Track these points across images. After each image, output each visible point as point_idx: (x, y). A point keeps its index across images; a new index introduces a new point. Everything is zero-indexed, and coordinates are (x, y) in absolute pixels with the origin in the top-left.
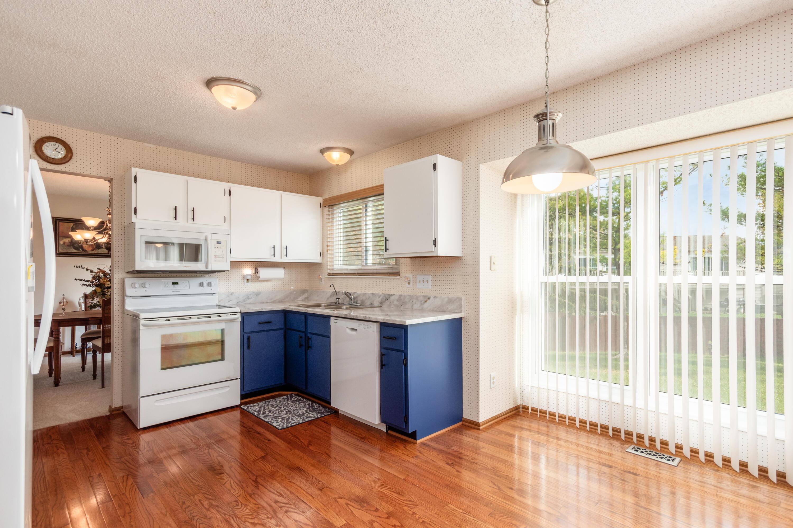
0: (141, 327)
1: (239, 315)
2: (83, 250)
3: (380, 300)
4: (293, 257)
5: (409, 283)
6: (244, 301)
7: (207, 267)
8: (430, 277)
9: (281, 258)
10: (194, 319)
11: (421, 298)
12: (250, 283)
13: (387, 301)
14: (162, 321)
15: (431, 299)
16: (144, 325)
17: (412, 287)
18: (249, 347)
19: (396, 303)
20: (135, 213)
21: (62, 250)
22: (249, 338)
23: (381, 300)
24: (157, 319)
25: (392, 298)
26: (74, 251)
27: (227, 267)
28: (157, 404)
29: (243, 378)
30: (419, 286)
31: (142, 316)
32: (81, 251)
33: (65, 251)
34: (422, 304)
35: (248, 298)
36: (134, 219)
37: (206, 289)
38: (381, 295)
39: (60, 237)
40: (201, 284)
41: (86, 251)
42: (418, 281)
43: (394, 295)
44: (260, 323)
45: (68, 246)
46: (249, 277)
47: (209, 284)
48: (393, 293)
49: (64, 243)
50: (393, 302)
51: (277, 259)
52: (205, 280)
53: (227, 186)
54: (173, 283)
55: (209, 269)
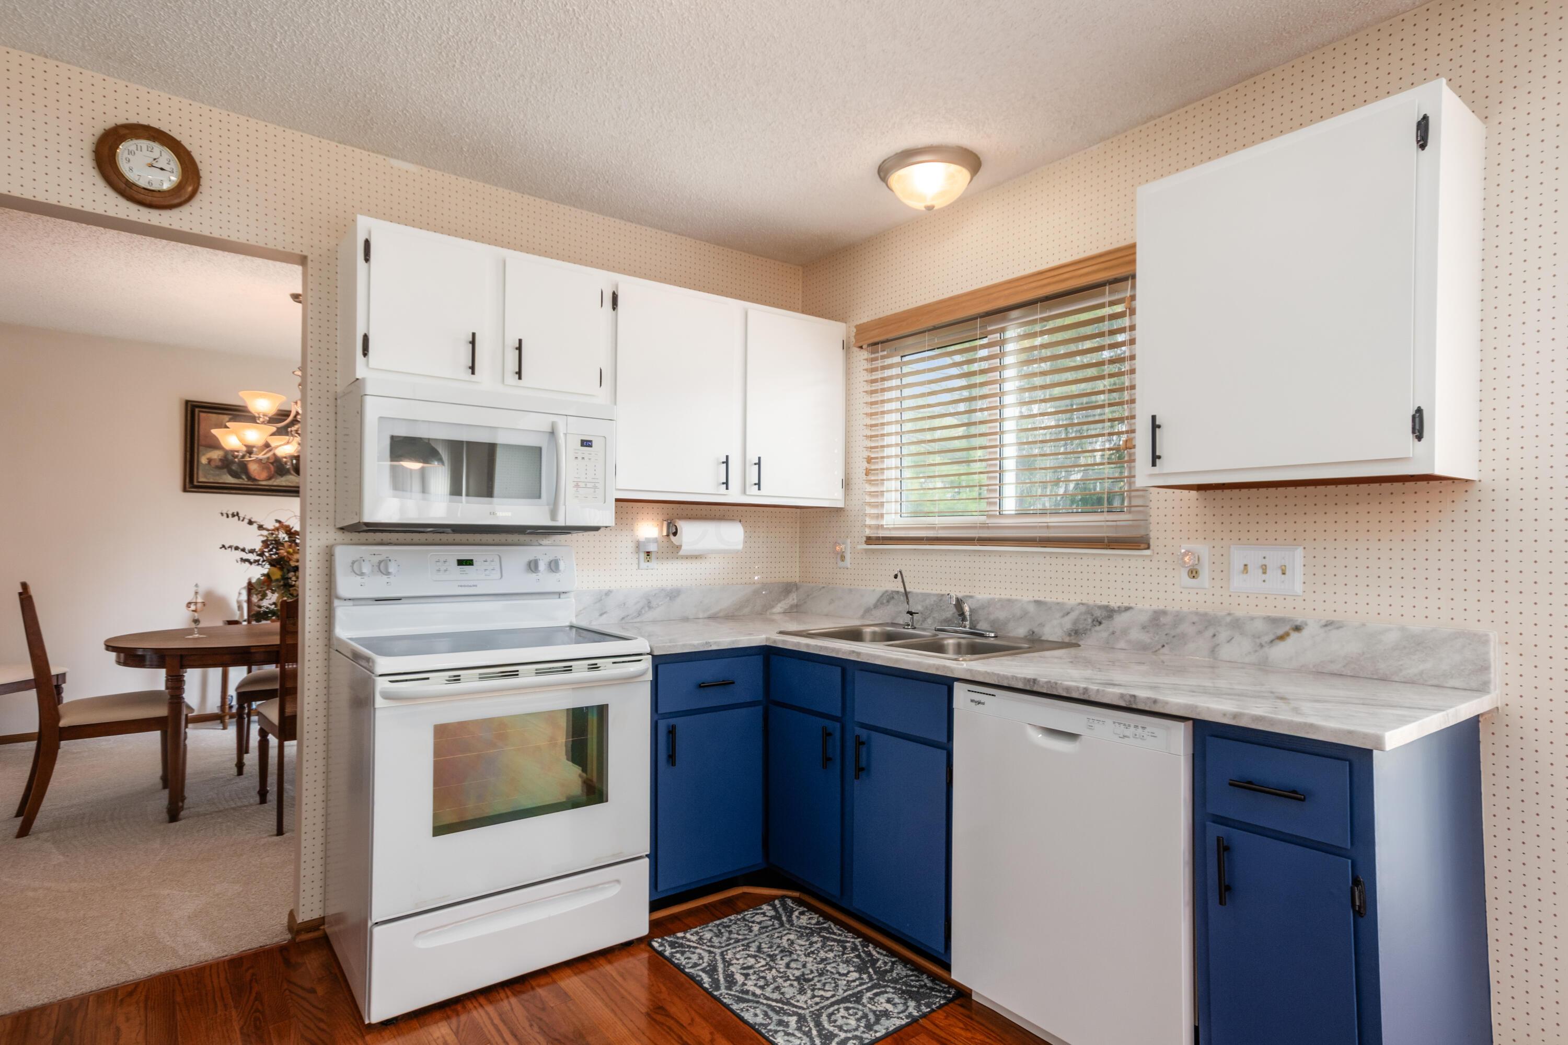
0: (379, 702)
1: (646, 664)
2: (250, 478)
3: (1067, 623)
4: (772, 493)
5: (1193, 573)
6: (640, 614)
7: (553, 514)
8: (1299, 552)
9: (744, 492)
10: (527, 677)
11: (1259, 626)
12: (654, 564)
13: (1098, 628)
14: (437, 684)
15: (1305, 632)
16: (387, 696)
17: (1207, 585)
18: (672, 758)
19: (1136, 635)
20: (365, 352)
21: (205, 477)
22: (672, 731)
23: (1075, 622)
24: (421, 675)
25: (1120, 620)
26: (229, 479)
27: (604, 516)
28: (421, 944)
29: (654, 857)
30: (1238, 582)
31: (383, 664)
32: (244, 481)
33: (211, 480)
34: (1261, 646)
35: (649, 606)
36: (361, 370)
37: (545, 581)
38: (1072, 610)
39: (201, 448)
40: (533, 566)
41: (255, 480)
42: (1238, 565)
43: (1128, 609)
44: (701, 686)
45: (217, 467)
46: (652, 548)
47: (554, 566)
48: (1126, 604)
49: (210, 460)
50: (1125, 632)
51: (734, 496)
52: (543, 551)
53: (604, 280)
54: (461, 563)
55: (561, 522)
